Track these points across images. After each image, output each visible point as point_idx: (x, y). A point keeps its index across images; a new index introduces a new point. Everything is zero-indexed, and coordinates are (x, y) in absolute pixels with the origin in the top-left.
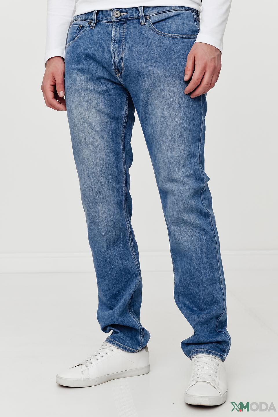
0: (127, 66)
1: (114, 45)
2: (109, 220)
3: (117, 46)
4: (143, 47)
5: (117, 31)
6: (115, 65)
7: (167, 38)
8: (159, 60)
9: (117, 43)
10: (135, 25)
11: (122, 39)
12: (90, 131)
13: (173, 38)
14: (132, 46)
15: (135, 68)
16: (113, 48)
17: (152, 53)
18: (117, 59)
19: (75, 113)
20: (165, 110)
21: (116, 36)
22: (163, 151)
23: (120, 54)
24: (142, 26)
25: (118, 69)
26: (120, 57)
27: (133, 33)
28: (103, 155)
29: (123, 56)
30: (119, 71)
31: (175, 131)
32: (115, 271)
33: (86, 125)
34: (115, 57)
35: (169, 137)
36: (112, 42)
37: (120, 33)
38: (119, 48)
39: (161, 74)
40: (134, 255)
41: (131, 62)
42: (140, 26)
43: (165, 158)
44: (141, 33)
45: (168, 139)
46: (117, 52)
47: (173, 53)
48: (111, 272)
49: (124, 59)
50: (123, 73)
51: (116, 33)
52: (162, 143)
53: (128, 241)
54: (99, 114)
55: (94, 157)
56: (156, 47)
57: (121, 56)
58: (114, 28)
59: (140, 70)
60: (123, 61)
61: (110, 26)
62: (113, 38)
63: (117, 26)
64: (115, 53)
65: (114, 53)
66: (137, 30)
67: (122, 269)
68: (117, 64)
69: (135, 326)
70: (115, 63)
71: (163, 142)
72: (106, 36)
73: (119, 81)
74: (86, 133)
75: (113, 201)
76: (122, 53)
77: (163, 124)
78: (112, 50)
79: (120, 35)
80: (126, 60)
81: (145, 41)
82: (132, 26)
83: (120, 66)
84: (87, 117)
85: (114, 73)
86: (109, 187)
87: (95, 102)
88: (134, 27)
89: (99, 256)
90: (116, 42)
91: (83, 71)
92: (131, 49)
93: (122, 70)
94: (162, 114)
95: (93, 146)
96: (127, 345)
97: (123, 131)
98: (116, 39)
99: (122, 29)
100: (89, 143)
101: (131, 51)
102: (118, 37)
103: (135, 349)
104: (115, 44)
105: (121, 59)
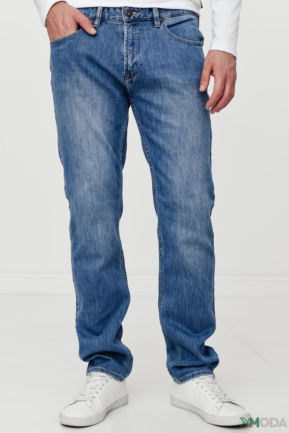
0: (142, 71)
1: (127, 47)
2: (107, 237)
3: (131, 48)
4: (159, 51)
5: (130, 32)
6: (127, 70)
7: (183, 44)
8: (176, 66)
9: (130, 46)
10: (149, 27)
11: (135, 41)
12: (95, 141)
13: (189, 44)
14: (147, 50)
15: (151, 74)
16: (126, 51)
17: (169, 58)
18: (130, 63)
20: (184, 120)
21: (129, 38)
22: (180, 164)
23: (134, 57)
24: (157, 29)
25: (130, 74)
26: (134, 61)
27: (147, 36)
28: (107, 167)
29: (138, 60)
30: (130, 76)
31: (195, 144)
32: (107, 294)
33: (91, 133)
34: (128, 61)
35: (188, 149)
36: (125, 44)
37: (132, 34)
38: (133, 51)
39: (180, 81)
41: (147, 67)
42: (154, 29)
43: (183, 171)
44: (155, 37)
45: (187, 151)
46: (131, 55)
47: (189, 60)
48: (104, 294)
50: (134, 79)
51: (129, 35)
53: (119, 261)
54: (103, 122)
55: (99, 169)
56: (173, 52)
57: (135, 59)
58: (127, 28)
59: (157, 77)
60: (137, 65)
61: (119, 26)
62: (126, 39)
63: (130, 27)
64: (129, 56)
65: (127, 56)
66: (151, 33)
67: (115, 291)
68: (130, 68)
70: (127, 67)
71: (180, 154)
72: (115, 37)
73: (126, 87)
74: (91, 143)
75: (111, 217)
76: (137, 57)
77: (181, 135)
78: (125, 52)
79: (133, 37)
80: (141, 65)
81: (160, 45)
82: (145, 28)
83: (132, 71)
84: (93, 125)
85: (123, 78)
86: (109, 201)
87: (100, 109)
88: (148, 29)
90: (129, 44)
92: (146, 53)
93: (134, 75)
94: (181, 125)
95: (98, 157)
97: (123, 141)
98: (129, 41)
99: (134, 30)
100: (93, 154)
101: (146, 56)
102: (131, 38)
104: (129, 46)
105: (135, 63)
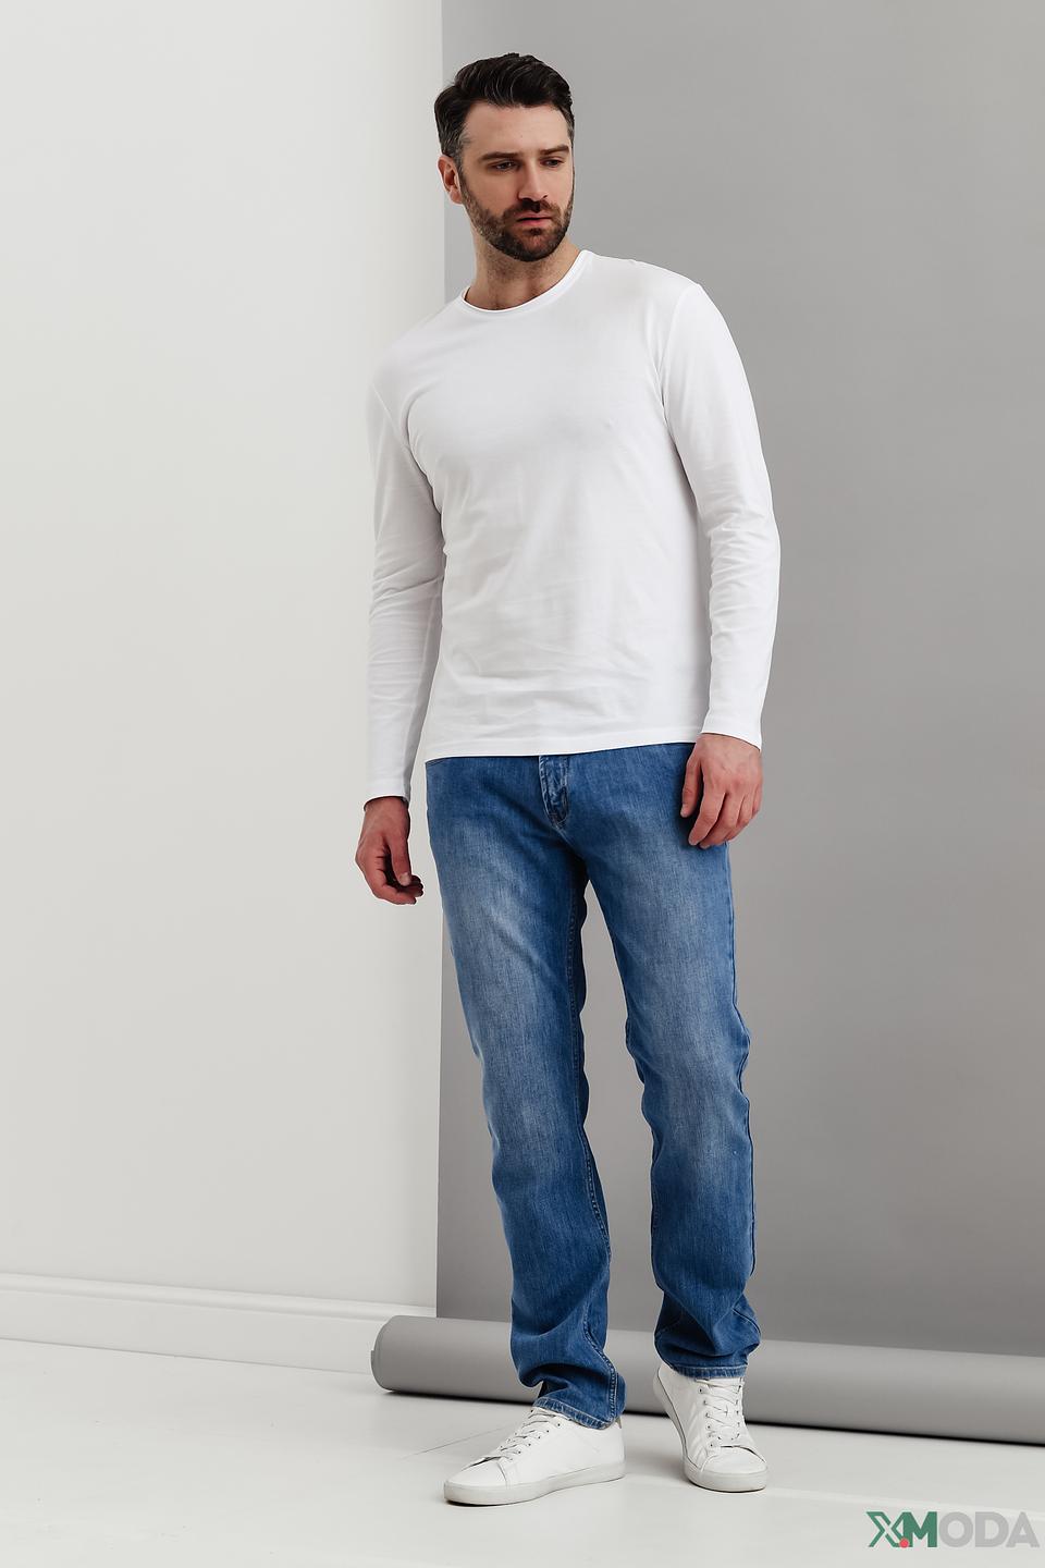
0: (576, 806)
1: (545, 761)
3: (552, 763)
6: (549, 805)
16: (543, 769)
17: (626, 775)
18: (553, 793)
19: (466, 909)
23: (559, 780)
25: (557, 812)
26: (559, 788)
29: (566, 785)
30: (558, 815)
32: (555, 1247)
33: (492, 935)
34: (550, 788)
38: (556, 769)
40: (596, 1209)
41: (585, 797)
43: (667, 995)
46: (553, 776)
49: (569, 792)
50: (568, 821)
52: (656, 965)
56: (634, 762)
57: (562, 784)
60: (566, 795)
64: (549, 780)
65: (546, 779)
67: (571, 1240)
68: (554, 802)
69: (601, 1367)
70: (549, 801)
71: (659, 962)
73: (561, 837)
74: (494, 953)
76: (564, 779)
78: (542, 772)
80: (574, 793)
83: (559, 806)
85: (546, 821)
89: (520, 1214)
91: (479, 818)
92: (581, 769)
93: (564, 813)
96: (586, 1411)
103: (603, 1420)
104: (547, 759)
105: (562, 790)
